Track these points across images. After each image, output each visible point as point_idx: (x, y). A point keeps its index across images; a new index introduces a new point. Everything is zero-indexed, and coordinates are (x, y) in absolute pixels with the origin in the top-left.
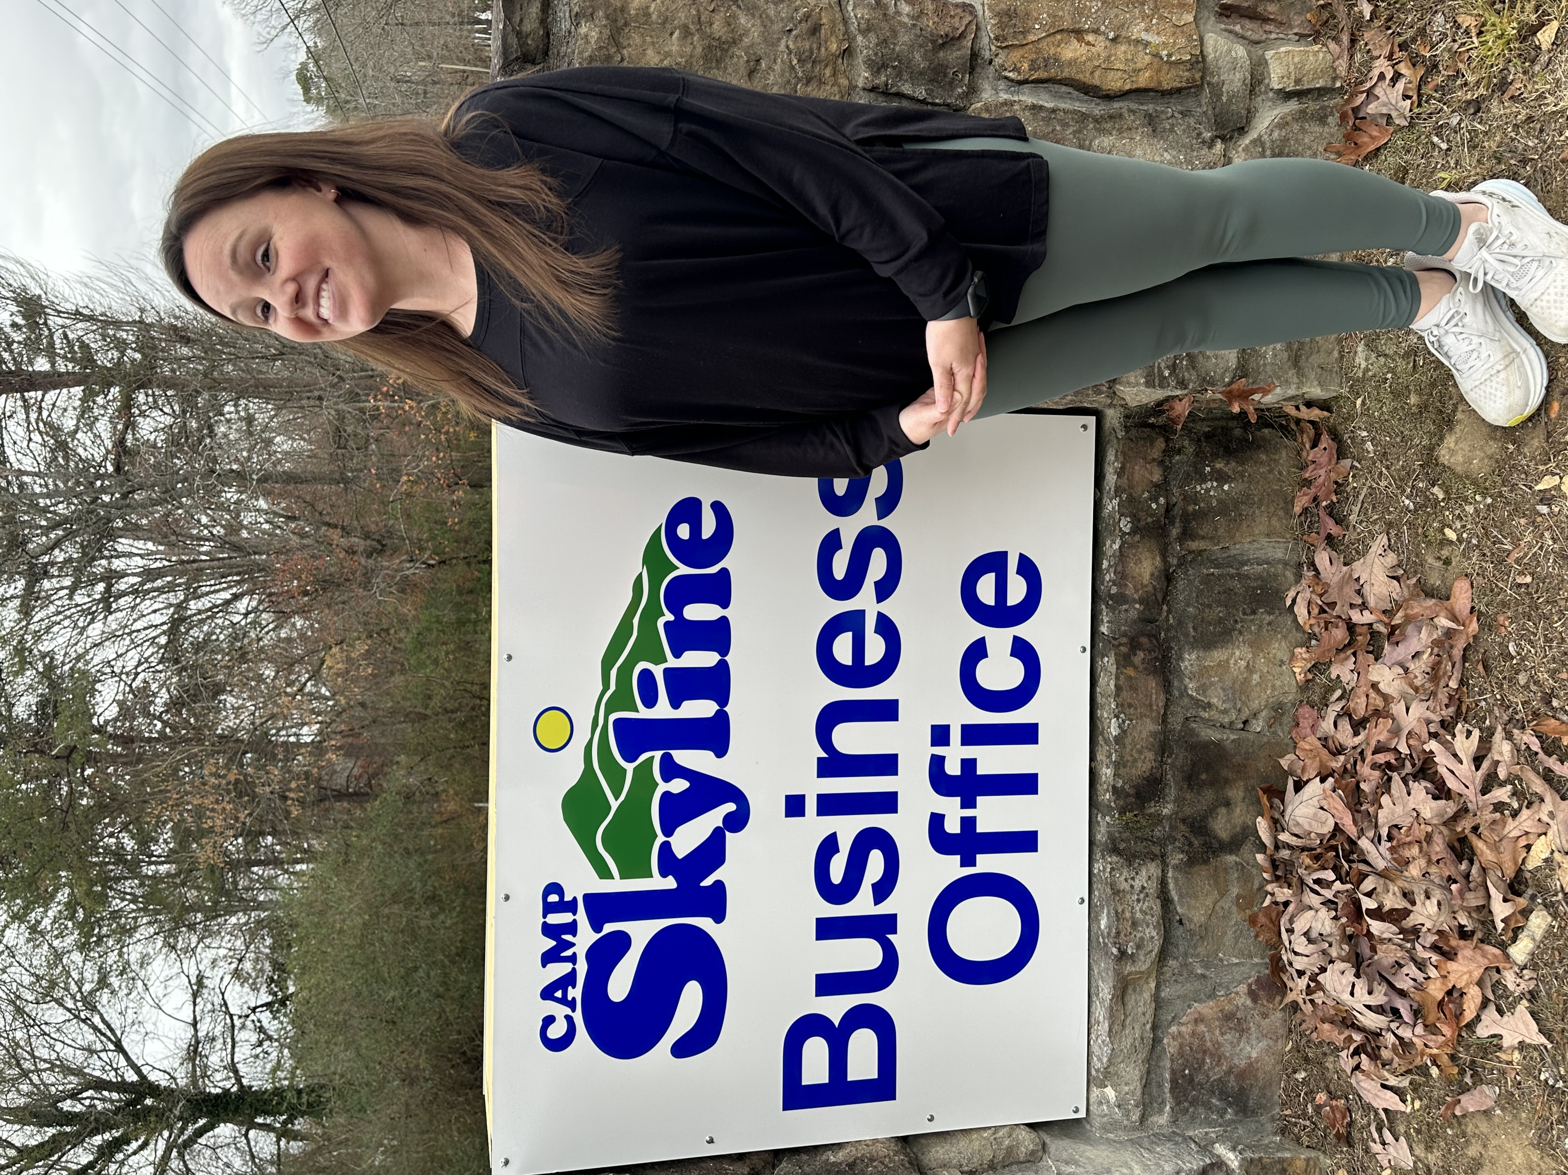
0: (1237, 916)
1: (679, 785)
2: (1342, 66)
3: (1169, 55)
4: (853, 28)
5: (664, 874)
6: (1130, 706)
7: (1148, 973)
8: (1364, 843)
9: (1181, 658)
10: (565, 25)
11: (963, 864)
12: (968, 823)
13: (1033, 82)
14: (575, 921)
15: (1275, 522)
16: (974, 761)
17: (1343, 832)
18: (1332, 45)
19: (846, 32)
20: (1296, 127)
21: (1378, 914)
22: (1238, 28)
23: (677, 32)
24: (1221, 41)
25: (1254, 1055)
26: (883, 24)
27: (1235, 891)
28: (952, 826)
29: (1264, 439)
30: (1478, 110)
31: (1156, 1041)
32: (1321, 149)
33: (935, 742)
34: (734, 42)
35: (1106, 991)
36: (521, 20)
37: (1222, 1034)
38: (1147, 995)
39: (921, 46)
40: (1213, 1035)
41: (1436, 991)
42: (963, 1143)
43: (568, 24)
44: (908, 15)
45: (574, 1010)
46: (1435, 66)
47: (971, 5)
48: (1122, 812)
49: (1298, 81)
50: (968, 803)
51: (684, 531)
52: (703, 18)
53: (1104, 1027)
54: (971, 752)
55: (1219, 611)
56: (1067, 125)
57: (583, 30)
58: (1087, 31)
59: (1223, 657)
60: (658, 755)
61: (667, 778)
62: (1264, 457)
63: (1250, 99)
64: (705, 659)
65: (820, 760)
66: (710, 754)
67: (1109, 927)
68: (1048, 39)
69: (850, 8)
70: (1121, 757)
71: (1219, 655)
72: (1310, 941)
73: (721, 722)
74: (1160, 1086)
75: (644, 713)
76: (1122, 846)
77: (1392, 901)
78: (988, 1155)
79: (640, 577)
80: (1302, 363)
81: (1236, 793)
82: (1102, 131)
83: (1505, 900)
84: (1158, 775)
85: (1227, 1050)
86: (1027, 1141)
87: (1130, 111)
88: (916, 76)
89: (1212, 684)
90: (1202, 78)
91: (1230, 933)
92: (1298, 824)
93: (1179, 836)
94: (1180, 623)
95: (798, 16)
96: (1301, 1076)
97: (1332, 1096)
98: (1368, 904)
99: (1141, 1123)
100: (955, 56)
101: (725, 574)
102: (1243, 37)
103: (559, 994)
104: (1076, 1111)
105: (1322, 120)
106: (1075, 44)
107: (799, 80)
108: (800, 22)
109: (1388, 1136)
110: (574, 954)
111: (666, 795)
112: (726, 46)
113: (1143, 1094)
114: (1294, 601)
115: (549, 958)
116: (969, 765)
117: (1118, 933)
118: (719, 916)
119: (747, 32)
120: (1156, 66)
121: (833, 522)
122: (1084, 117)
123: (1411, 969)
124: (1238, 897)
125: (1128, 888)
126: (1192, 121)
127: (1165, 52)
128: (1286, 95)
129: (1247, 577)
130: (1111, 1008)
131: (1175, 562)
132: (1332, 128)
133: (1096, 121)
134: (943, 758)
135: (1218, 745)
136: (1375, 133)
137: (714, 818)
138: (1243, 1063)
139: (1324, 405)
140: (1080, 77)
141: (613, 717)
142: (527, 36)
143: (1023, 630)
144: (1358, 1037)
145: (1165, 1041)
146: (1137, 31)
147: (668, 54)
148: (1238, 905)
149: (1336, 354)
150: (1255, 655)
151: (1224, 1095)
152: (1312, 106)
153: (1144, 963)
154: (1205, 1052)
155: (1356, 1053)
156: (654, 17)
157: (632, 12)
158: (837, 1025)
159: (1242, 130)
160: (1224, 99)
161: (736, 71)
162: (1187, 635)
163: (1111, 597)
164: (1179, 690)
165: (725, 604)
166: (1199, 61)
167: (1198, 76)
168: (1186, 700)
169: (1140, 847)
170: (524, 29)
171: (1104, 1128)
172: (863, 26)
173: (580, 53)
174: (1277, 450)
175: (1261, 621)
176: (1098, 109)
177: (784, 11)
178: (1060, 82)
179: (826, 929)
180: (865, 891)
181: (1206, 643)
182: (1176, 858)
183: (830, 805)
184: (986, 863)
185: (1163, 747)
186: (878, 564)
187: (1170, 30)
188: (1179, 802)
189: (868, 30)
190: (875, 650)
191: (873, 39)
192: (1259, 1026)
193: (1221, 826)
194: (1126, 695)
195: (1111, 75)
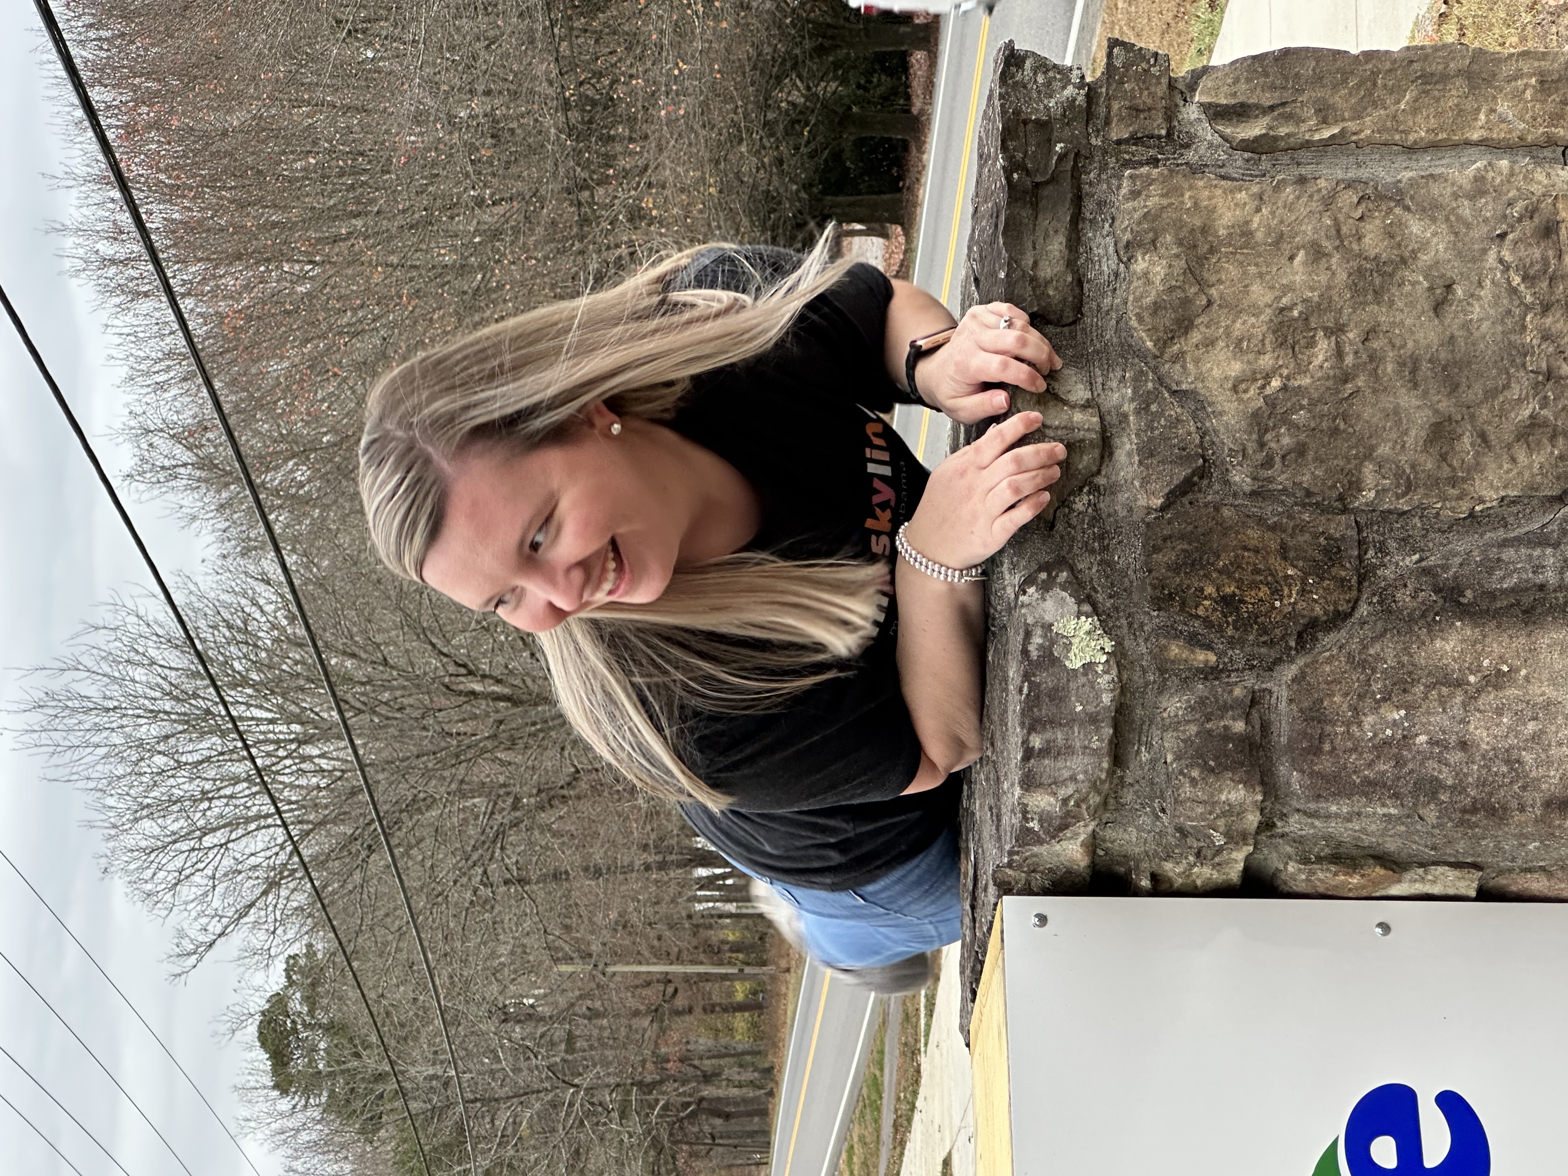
10: (1109, 265)
23: (1302, 253)
34: (1404, 261)
36: (1036, 263)
43: (1113, 262)
52: (1345, 230)
57: (1140, 265)
95: (1515, 213)
107: (1528, 308)
108: (1520, 221)
112: (1389, 269)
119: (1425, 245)
142: (1047, 283)
147: (1288, 288)
156: (1259, 236)
157: (1222, 232)
161: (1411, 305)
173: (1137, 300)
177: (1488, 207)
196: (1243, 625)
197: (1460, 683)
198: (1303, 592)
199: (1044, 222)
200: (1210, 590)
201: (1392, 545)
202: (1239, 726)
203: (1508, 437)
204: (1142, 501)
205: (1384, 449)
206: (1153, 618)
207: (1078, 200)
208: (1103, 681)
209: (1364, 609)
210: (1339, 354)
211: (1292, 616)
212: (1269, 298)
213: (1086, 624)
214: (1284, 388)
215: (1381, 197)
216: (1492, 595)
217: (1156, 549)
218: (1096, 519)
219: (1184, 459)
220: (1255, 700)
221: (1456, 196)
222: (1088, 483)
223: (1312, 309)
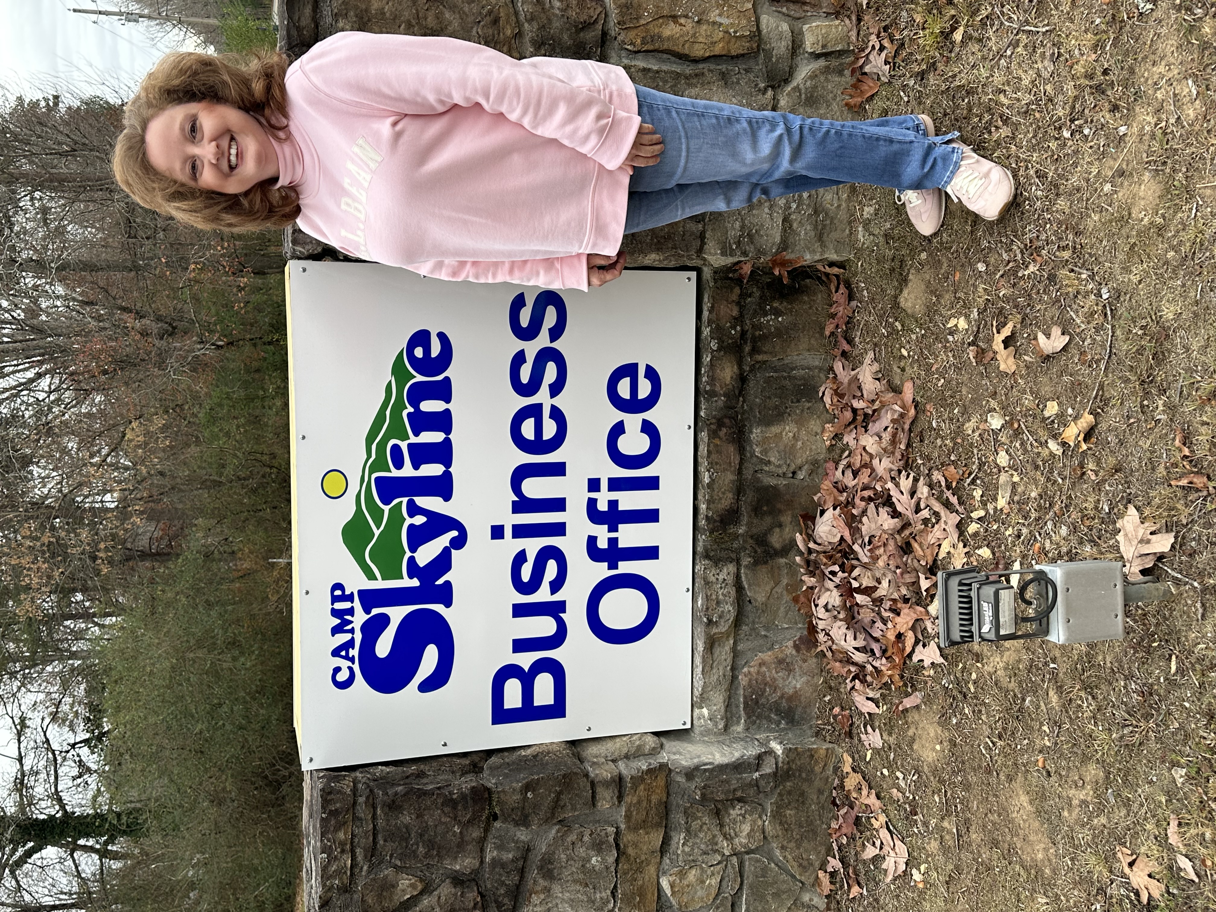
0: (787, 598)
1: (419, 520)
2: (853, 34)
3: (735, 32)
4: (522, 18)
6: (717, 463)
7: (727, 635)
8: (856, 547)
9: (751, 432)
12: (613, 542)
13: (644, 51)
14: (352, 607)
15: (813, 341)
16: (616, 502)
17: (845, 541)
18: (847, 21)
19: (518, 21)
20: (822, 78)
21: (859, 590)
22: (784, 10)
23: (403, 25)
24: (772, 20)
25: (798, 686)
26: (542, 15)
27: (785, 581)
28: (603, 544)
29: (806, 286)
30: (922, 79)
31: (734, 678)
32: (839, 93)
33: (590, 490)
34: (442, 30)
35: (700, 647)
36: (299, 18)
37: (777, 672)
38: (727, 648)
39: (568, 30)
40: (770, 673)
41: (891, 636)
42: (610, 745)
43: (330, 19)
44: (559, 9)
45: (353, 663)
46: (903, 44)
48: (712, 532)
49: (824, 46)
50: (613, 528)
51: (419, 352)
52: (420, 15)
53: (699, 670)
54: (615, 495)
55: (776, 401)
56: (667, 81)
58: (680, 16)
59: (778, 431)
62: (806, 298)
63: (792, 59)
64: (435, 437)
65: (513, 502)
66: (440, 499)
67: (702, 605)
68: (654, 23)
69: (519, 5)
70: (712, 497)
71: (775, 429)
72: (827, 610)
74: (737, 706)
75: (395, 473)
76: (712, 554)
77: (867, 582)
78: (625, 750)
79: (390, 382)
80: (825, 238)
81: (786, 518)
82: (691, 84)
83: (926, 578)
84: (735, 508)
85: (780, 683)
86: (651, 741)
87: (709, 70)
88: (565, 50)
89: (771, 448)
90: (758, 46)
91: (782, 609)
92: (821, 537)
93: (748, 547)
94: (751, 409)
95: (484, 12)
96: (827, 698)
97: (842, 709)
98: (855, 584)
99: (725, 730)
100: (591, 35)
101: (447, 380)
102: (788, 16)
103: (343, 653)
104: (684, 724)
105: (841, 73)
106: (672, 25)
108: (486, 16)
109: (869, 728)
110: (353, 628)
111: (411, 526)
113: (726, 711)
114: (824, 393)
115: (335, 630)
116: (613, 504)
117: (707, 609)
118: (448, 603)
119: (450, 23)
120: (726, 39)
121: (519, 345)
122: (678, 75)
123: (879, 624)
124: (787, 585)
125: (714, 580)
126: (751, 76)
127: (732, 30)
128: (817, 56)
129: (795, 378)
130: (703, 657)
131: (748, 369)
132: (848, 78)
133: (686, 78)
135: (775, 488)
136: (871, 85)
137: (444, 540)
138: (791, 691)
139: (841, 265)
140: (675, 48)
141: (374, 476)
142: (304, 28)
143: (648, 415)
144: (853, 669)
145: (740, 677)
146: (714, 16)
148: (787, 590)
149: (847, 231)
150: (799, 430)
151: (778, 712)
152: (834, 63)
153: (723, 627)
154: (766, 684)
155: (853, 679)
156: (388, 15)
157: (373, 12)
158: (527, 670)
159: (787, 81)
160: (774, 60)
162: (755, 417)
163: (707, 392)
164: (750, 452)
165: (448, 400)
166: (757, 35)
167: (755, 45)
168: (755, 459)
169: (723, 554)
170: (301, 24)
171: (702, 734)
172: (528, 17)
174: (815, 293)
175: (803, 407)
176: (688, 70)
177: (475, 8)
178: (662, 52)
179: (519, 611)
180: (545, 586)
181: (767, 422)
182: (746, 561)
183: (520, 531)
184: (625, 567)
185: (739, 490)
186: (551, 372)
187: (736, 15)
188: (749, 525)
189: (532, 19)
190: (550, 429)
191: (535, 25)
192: (801, 667)
193: (776, 540)
194: (714, 456)
195: (696, 46)
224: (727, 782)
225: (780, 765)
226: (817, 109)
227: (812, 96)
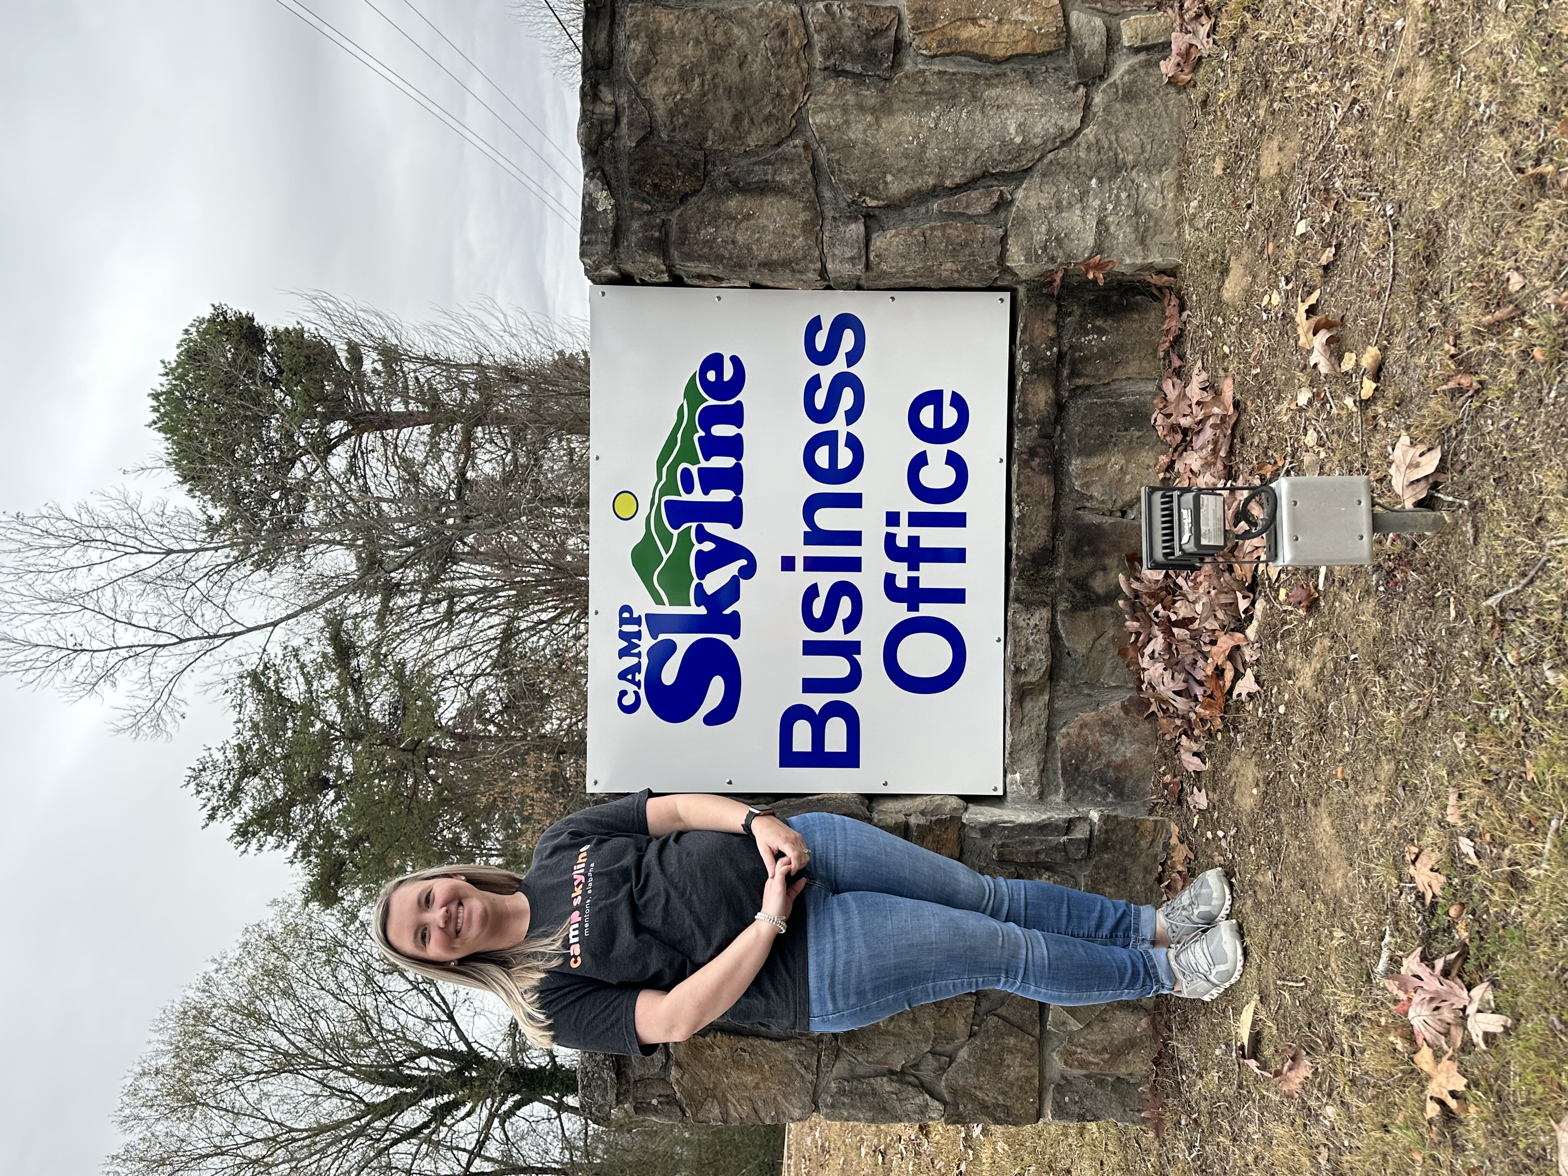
0: (1113, 652)
1: (708, 546)
3: (1040, 29)
4: (812, 29)
5: (698, 604)
6: (1027, 496)
7: (1040, 687)
9: (1070, 464)
10: (623, 44)
11: (910, 609)
12: (913, 582)
13: (940, 55)
15: (1145, 364)
16: (918, 538)
18: (1170, 11)
19: (807, 32)
20: (1142, 72)
22: (1099, 5)
23: (692, 42)
24: (1082, 15)
25: (1128, 755)
26: (832, 26)
27: (1111, 632)
28: (902, 583)
29: (1137, 304)
31: (1050, 738)
33: (888, 524)
34: (730, 45)
35: (1009, 700)
36: (595, 44)
37: (1101, 736)
38: (1041, 703)
39: (858, 38)
40: (1094, 736)
44: (849, 18)
47: (896, 8)
48: (1022, 572)
49: (1144, 40)
50: (914, 567)
51: (711, 376)
53: (1010, 725)
54: (915, 531)
55: (1099, 429)
56: (964, 83)
57: (632, 46)
58: (980, 18)
59: (1102, 462)
60: (694, 525)
61: (700, 541)
62: (1136, 316)
63: (1108, 54)
64: (725, 462)
65: (806, 533)
66: (729, 526)
67: (1010, 652)
68: (951, 25)
69: (809, 17)
70: (1023, 534)
71: (1097, 461)
73: (737, 504)
74: (1055, 773)
75: (685, 497)
76: (1027, 598)
77: (1185, 614)
78: (923, 807)
79: (682, 406)
80: (1148, 241)
81: (1111, 562)
82: (989, 86)
83: (1245, 598)
84: (1050, 547)
85: (1106, 748)
86: (954, 803)
87: (1013, 70)
88: (855, 59)
89: (1093, 482)
90: (1067, 43)
91: (1108, 665)
93: (1066, 591)
94: (1071, 439)
95: (772, 25)
96: (1162, 769)
97: (1174, 775)
98: (1174, 618)
99: (1041, 798)
100: (884, 42)
101: (739, 404)
102: (1104, 12)
104: (995, 790)
106: (971, 27)
107: (773, 66)
108: (773, 28)
109: (1195, 789)
112: (724, 49)
113: (1041, 777)
114: (1155, 420)
116: (914, 541)
118: (736, 635)
119: (739, 38)
120: (1031, 37)
121: (815, 369)
122: (977, 76)
123: (1201, 663)
124: (1113, 637)
125: (1024, 625)
126: (1060, 74)
127: (1036, 28)
128: (1137, 50)
129: (1123, 405)
130: (1011, 710)
131: (1067, 394)
134: (895, 535)
135: (1099, 526)
137: (732, 569)
138: (1119, 760)
139: (1170, 272)
140: (975, 49)
141: (664, 499)
142: (599, 53)
143: (954, 446)
144: (1180, 724)
145: (1057, 739)
146: (1016, 14)
147: (686, 57)
148: (1113, 643)
149: (1175, 234)
150: (1128, 462)
151: (1104, 782)
152: (1157, 56)
153: (1035, 677)
154: (1088, 749)
155: (1179, 734)
156: (677, 34)
157: (663, 32)
158: (817, 713)
159: (1102, 78)
160: (1086, 56)
161: (731, 64)
162: (1075, 447)
163: (1020, 421)
164: (1069, 487)
165: (739, 425)
166: (1065, 31)
167: (1063, 41)
168: (1075, 494)
169: (1036, 598)
170: (596, 48)
171: (1016, 799)
172: (818, 28)
173: (631, 60)
174: (1147, 311)
175: (1132, 436)
176: (989, 71)
177: (763, 22)
178: (961, 54)
179: (810, 648)
180: (838, 625)
181: (1088, 452)
182: (1062, 606)
183: (812, 564)
184: (927, 610)
185: (1055, 529)
186: (847, 398)
187: (1040, 12)
188: (1068, 566)
189: (822, 30)
190: (845, 458)
191: (824, 35)
192: (1131, 732)
193: (1098, 584)
194: (1025, 489)
195: (997, 46)
196: (660, 195)
197: (735, 218)
198: (683, 182)
199: (600, 24)
200: (649, 181)
201: (718, 162)
202: (657, 234)
203: (760, 121)
204: (629, 144)
205: (716, 125)
206: (629, 191)
207: (613, 15)
208: (610, 216)
209: (705, 188)
210: (703, 85)
211: (678, 192)
212: (678, 61)
213: (605, 193)
214: (681, 99)
215: (724, 17)
216: (749, 184)
217: (631, 164)
218: (613, 150)
219: (645, 128)
220: (664, 223)
221: (751, 17)
222: (610, 135)
223: (694, 66)
224: (1030, 843)
225: (1096, 833)
226: (1137, 104)
227: (1130, 91)
